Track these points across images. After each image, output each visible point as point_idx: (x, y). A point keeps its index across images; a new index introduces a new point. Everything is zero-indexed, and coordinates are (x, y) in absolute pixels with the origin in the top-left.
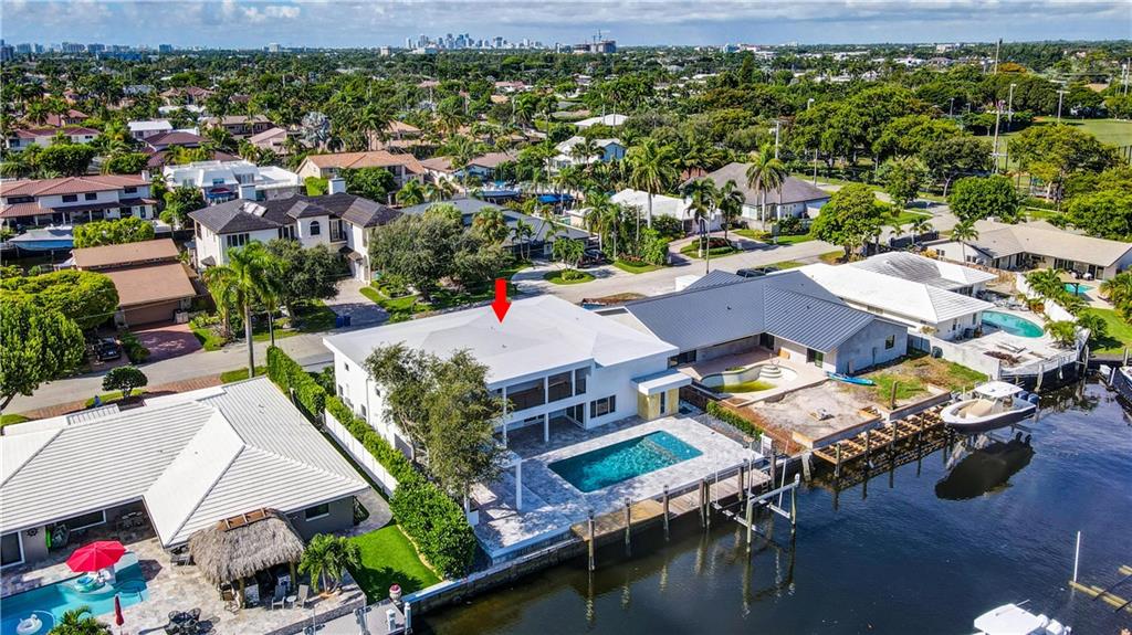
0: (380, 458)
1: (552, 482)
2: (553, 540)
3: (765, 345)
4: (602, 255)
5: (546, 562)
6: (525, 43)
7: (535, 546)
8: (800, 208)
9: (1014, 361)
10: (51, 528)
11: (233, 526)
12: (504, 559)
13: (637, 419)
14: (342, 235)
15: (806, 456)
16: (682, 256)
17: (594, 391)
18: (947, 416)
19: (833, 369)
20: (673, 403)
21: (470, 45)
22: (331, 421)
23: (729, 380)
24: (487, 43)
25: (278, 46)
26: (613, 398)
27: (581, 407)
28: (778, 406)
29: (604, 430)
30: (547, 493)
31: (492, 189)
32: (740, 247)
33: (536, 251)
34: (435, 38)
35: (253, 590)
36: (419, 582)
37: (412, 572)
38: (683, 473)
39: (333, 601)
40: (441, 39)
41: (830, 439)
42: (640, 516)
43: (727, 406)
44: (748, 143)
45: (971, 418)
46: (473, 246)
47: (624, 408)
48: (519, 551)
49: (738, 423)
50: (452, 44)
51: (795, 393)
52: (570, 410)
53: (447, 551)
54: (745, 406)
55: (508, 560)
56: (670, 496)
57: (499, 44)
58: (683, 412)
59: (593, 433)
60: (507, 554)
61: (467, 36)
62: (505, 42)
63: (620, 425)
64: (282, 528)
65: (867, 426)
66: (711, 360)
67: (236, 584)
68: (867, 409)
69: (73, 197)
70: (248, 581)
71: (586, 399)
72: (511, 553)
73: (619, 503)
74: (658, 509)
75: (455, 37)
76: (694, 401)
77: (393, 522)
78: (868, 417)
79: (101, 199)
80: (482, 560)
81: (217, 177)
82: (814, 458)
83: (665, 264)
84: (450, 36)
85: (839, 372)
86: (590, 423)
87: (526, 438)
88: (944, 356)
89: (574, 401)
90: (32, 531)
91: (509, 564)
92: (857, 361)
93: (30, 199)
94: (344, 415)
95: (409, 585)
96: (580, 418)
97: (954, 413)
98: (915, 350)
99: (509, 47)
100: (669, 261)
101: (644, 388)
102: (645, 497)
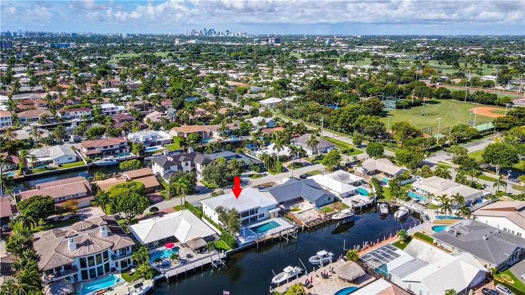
0: (217, 228)
1: (250, 232)
2: (251, 243)
3: (301, 200)
4: (265, 169)
6: (240, 34)
7: (247, 244)
8: (325, 149)
9: (357, 203)
10: (159, 241)
11: (195, 240)
13: (269, 218)
14: (193, 165)
15: (303, 226)
16: (287, 168)
17: (259, 213)
18: (333, 217)
19: (315, 206)
20: (277, 214)
21: (215, 34)
22: (203, 219)
23: (291, 208)
24: (222, 33)
26: (264, 214)
27: (257, 216)
28: (301, 215)
29: (262, 221)
30: (250, 234)
31: (232, 140)
32: (304, 165)
33: (246, 168)
34: (198, 30)
35: (199, 251)
36: (227, 250)
37: (225, 248)
38: (277, 230)
39: (213, 252)
40: (201, 31)
41: (309, 222)
42: (267, 238)
43: (289, 215)
44: (316, 119)
45: (339, 218)
46: (230, 171)
47: (266, 216)
48: (245, 244)
49: (290, 219)
50: (206, 34)
52: (254, 217)
53: (232, 244)
54: (293, 215)
56: (273, 235)
57: (228, 34)
58: (279, 216)
59: (259, 221)
61: (213, 30)
62: (230, 33)
63: (265, 220)
64: (203, 241)
65: (318, 219)
66: (288, 203)
67: (196, 250)
68: (319, 216)
69: (106, 147)
70: (198, 249)
71: (258, 214)
72: (243, 245)
73: (263, 236)
74: (271, 237)
75: (208, 30)
76: (282, 214)
77: (220, 239)
78: (319, 217)
79: (114, 147)
80: (238, 246)
81: (146, 138)
82: (305, 226)
83: (282, 172)
84: (205, 30)
85: (316, 206)
86: (258, 219)
87: (245, 223)
88: (342, 202)
89: (255, 215)
90: (156, 242)
91: (243, 247)
92: (321, 203)
93: (93, 148)
94: (206, 218)
95: (225, 250)
96: (257, 218)
97: (335, 217)
98: (336, 200)
99: (232, 35)
100: (283, 170)
101: (270, 212)
102: (268, 235)
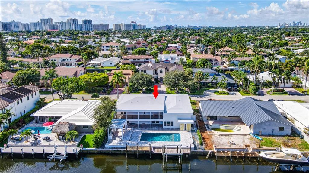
3: (238, 121)
5: (120, 152)
7: (117, 148)
12: (108, 148)
15: (210, 151)
16: (265, 93)
20: (189, 127)
21: (301, 25)
24: (307, 24)
25: (239, 26)
26: (173, 122)
28: (223, 137)
29: (168, 129)
30: (134, 138)
32: (288, 93)
34: (288, 23)
36: (90, 146)
40: (290, 23)
41: (224, 149)
47: (175, 126)
48: (113, 147)
50: (294, 25)
51: (233, 135)
55: (109, 148)
60: (109, 147)
61: (300, 22)
63: (172, 129)
65: (242, 150)
66: (222, 121)
68: (248, 146)
69: (135, 59)
71: (163, 121)
72: (111, 147)
75: (296, 23)
81: (167, 58)
82: (213, 152)
84: (294, 22)
88: (304, 139)
89: (159, 120)
90: (47, 117)
91: (109, 149)
92: (263, 132)
93: (128, 59)
95: (85, 146)
98: (294, 134)
101: (178, 121)
